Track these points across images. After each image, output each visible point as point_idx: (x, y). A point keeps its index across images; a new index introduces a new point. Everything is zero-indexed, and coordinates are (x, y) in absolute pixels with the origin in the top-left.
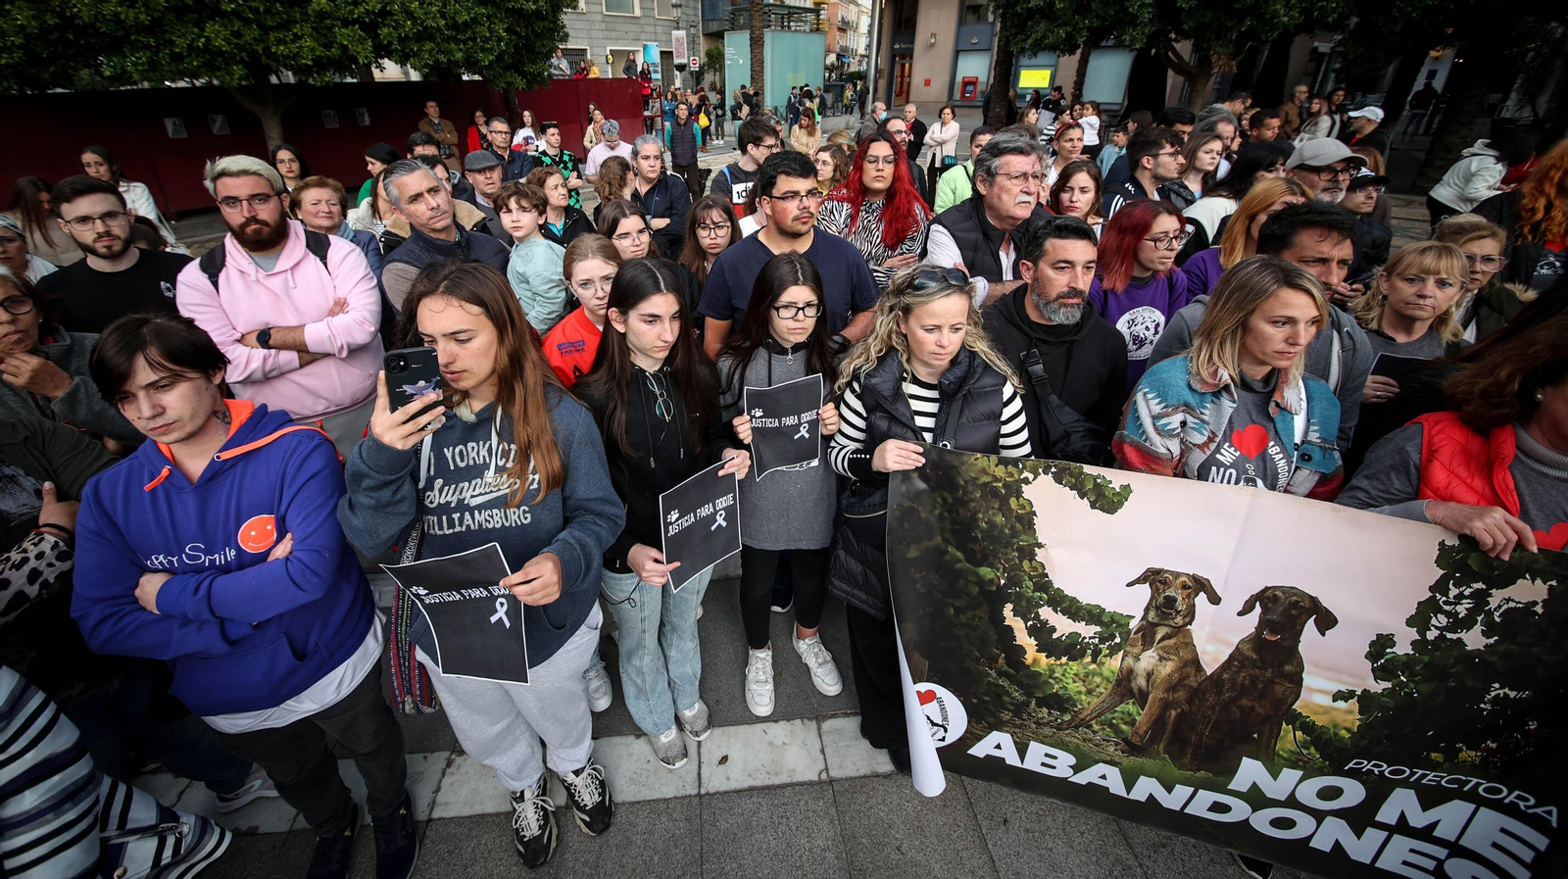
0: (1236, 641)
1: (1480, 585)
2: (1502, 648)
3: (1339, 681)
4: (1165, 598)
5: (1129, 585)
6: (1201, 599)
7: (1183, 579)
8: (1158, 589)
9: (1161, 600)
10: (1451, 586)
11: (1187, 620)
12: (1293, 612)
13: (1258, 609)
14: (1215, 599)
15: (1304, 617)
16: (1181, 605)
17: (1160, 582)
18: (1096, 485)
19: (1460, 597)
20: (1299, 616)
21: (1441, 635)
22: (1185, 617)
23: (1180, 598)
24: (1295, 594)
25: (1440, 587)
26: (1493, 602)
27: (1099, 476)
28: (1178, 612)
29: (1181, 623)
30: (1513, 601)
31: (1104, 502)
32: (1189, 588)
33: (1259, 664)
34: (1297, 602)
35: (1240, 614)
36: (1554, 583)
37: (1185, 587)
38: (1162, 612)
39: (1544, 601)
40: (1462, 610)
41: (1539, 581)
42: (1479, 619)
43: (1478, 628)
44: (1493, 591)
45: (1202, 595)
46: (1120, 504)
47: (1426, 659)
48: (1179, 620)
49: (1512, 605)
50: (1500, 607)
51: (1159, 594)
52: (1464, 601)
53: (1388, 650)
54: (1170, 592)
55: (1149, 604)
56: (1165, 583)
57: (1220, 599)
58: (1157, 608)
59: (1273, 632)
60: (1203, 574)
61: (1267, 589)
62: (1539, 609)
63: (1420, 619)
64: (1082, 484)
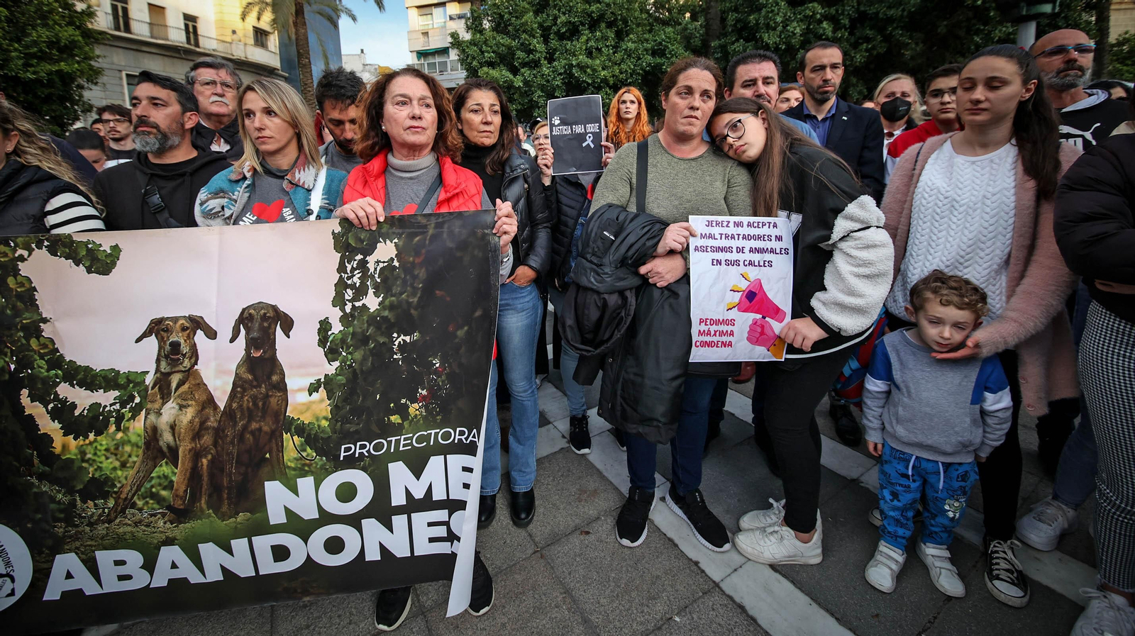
0: (234, 367)
1: (359, 257)
2: (387, 302)
3: (309, 375)
4: (171, 344)
5: (138, 341)
6: (200, 336)
7: (181, 322)
8: (163, 338)
9: (168, 348)
10: (347, 264)
11: (193, 360)
12: (266, 324)
13: (243, 331)
14: (212, 334)
15: (273, 326)
16: (185, 349)
17: (163, 330)
18: (89, 250)
19: (353, 269)
20: (270, 325)
21: (353, 306)
22: (191, 358)
23: (182, 341)
24: (262, 308)
25: (342, 268)
26: (371, 266)
27: (88, 242)
28: (184, 355)
29: (189, 366)
30: (380, 261)
31: (99, 265)
32: (188, 328)
33: (255, 383)
34: (265, 314)
35: (232, 341)
36: (396, 240)
37: (184, 329)
38: (172, 359)
39: (396, 256)
40: (356, 280)
41: (388, 242)
42: (368, 283)
43: (371, 291)
44: (368, 258)
45: (200, 333)
46: (114, 264)
47: (351, 329)
48: (187, 363)
49: (381, 265)
50: (376, 269)
51: (165, 343)
52: (356, 272)
53: (330, 333)
54: (173, 338)
55: (159, 355)
56: (167, 330)
57: (216, 333)
58: (166, 357)
59: (257, 349)
60: (196, 313)
61: (244, 310)
62: (396, 263)
63: (339, 301)
64: (76, 252)
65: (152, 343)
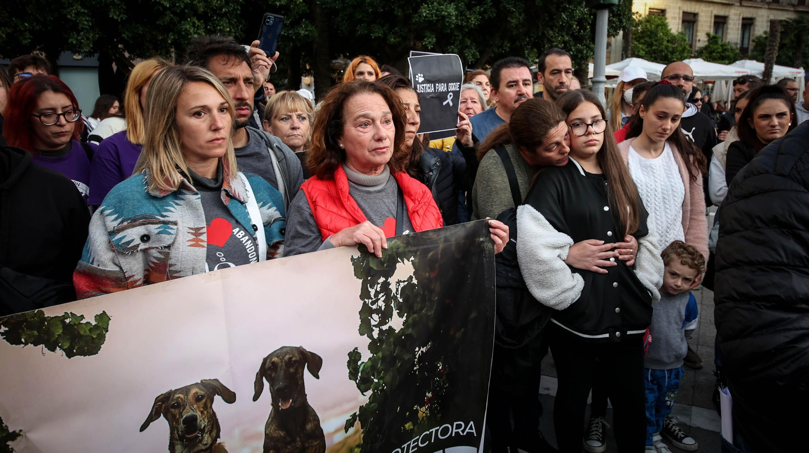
0: (262, 428)
1: (382, 280)
2: (410, 320)
3: (343, 412)
4: (185, 422)
5: (143, 428)
6: (218, 404)
7: (194, 391)
8: (174, 416)
9: (181, 426)
10: (369, 289)
11: (214, 434)
12: (292, 370)
13: (266, 384)
14: (230, 397)
15: (300, 371)
16: (203, 422)
17: (173, 406)
18: (66, 327)
19: (377, 293)
20: (296, 370)
21: (381, 330)
22: (211, 432)
23: (198, 414)
24: (286, 353)
25: (365, 294)
26: (393, 287)
27: (66, 316)
28: (203, 431)
29: (210, 442)
30: (401, 281)
31: (82, 343)
32: (203, 397)
33: (288, 439)
34: (290, 359)
35: (255, 398)
36: (412, 258)
37: (198, 399)
38: (188, 439)
39: (414, 273)
40: (381, 303)
41: (406, 261)
42: (392, 305)
43: (395, 312)
44: (389, 280)
45: (218, 399)
46: (101, 338)
47: (380, 354)
48: (207, 439)
49: (402, 285)
50: (397, 290)
51: (177, 422)
52: (380, 296)
53: (359, 363)
54: (187, 413)
55: (172, 438)
56: (179, 405)
57: (234, 394)
58: (181, 438)
59: (285, 400)
61: (265, 360)
62: (415, 281)
63: (365, 328)
64: (48, 332)
65: (162, 425)
